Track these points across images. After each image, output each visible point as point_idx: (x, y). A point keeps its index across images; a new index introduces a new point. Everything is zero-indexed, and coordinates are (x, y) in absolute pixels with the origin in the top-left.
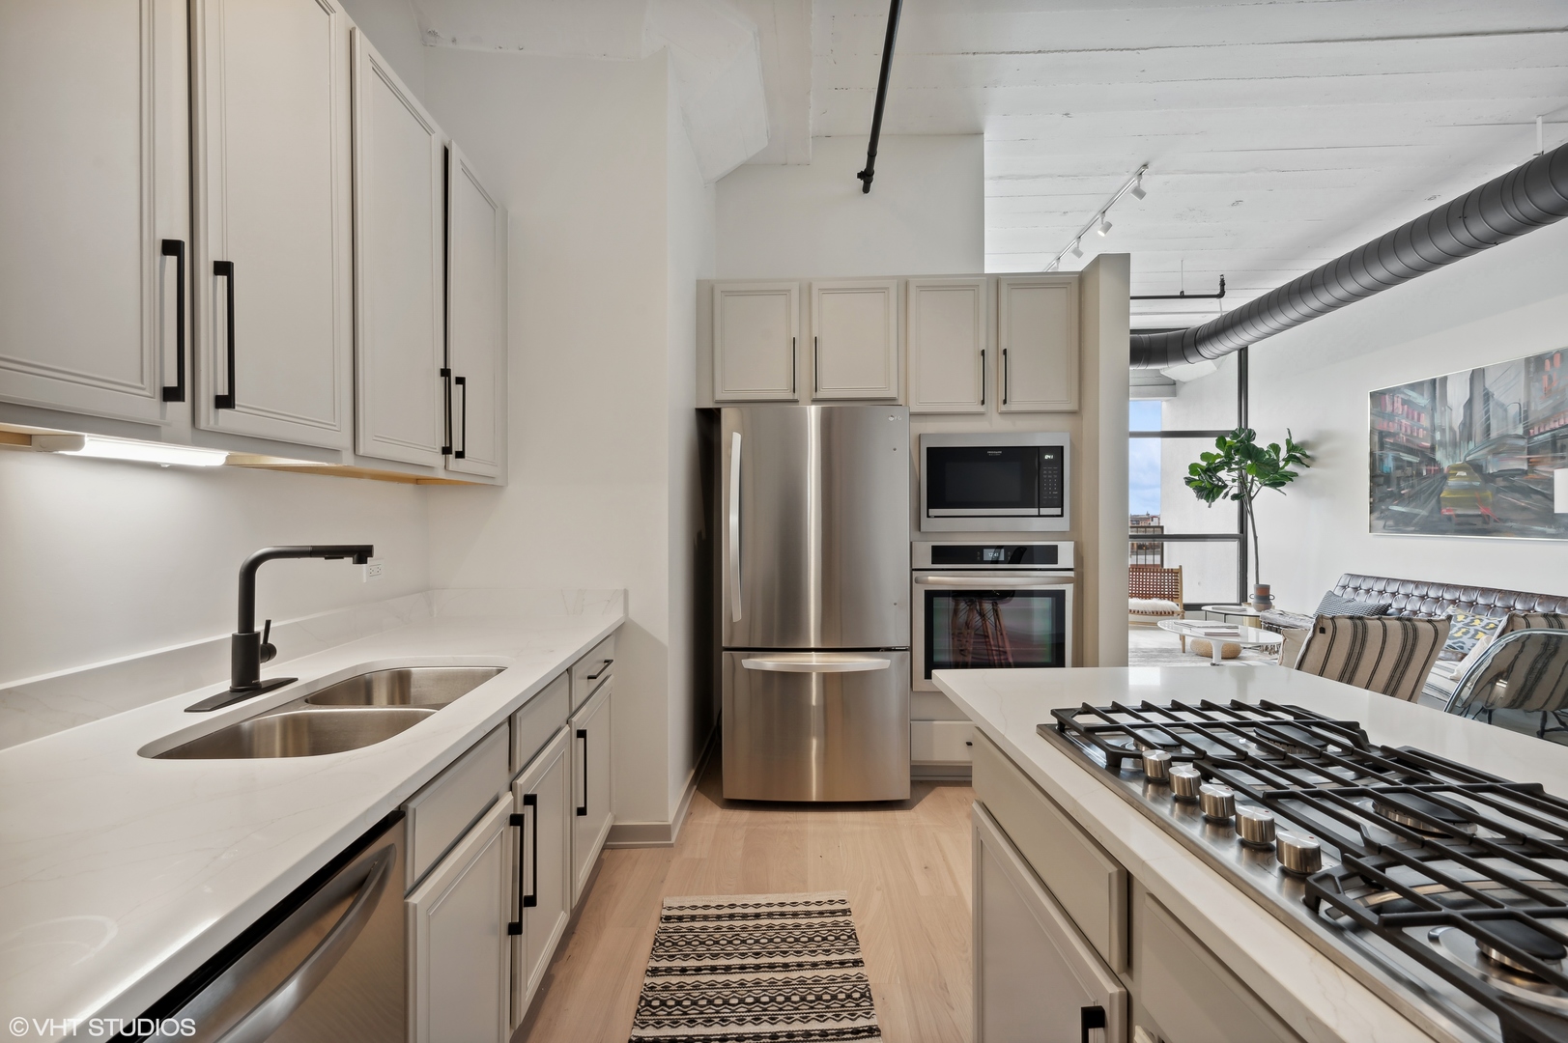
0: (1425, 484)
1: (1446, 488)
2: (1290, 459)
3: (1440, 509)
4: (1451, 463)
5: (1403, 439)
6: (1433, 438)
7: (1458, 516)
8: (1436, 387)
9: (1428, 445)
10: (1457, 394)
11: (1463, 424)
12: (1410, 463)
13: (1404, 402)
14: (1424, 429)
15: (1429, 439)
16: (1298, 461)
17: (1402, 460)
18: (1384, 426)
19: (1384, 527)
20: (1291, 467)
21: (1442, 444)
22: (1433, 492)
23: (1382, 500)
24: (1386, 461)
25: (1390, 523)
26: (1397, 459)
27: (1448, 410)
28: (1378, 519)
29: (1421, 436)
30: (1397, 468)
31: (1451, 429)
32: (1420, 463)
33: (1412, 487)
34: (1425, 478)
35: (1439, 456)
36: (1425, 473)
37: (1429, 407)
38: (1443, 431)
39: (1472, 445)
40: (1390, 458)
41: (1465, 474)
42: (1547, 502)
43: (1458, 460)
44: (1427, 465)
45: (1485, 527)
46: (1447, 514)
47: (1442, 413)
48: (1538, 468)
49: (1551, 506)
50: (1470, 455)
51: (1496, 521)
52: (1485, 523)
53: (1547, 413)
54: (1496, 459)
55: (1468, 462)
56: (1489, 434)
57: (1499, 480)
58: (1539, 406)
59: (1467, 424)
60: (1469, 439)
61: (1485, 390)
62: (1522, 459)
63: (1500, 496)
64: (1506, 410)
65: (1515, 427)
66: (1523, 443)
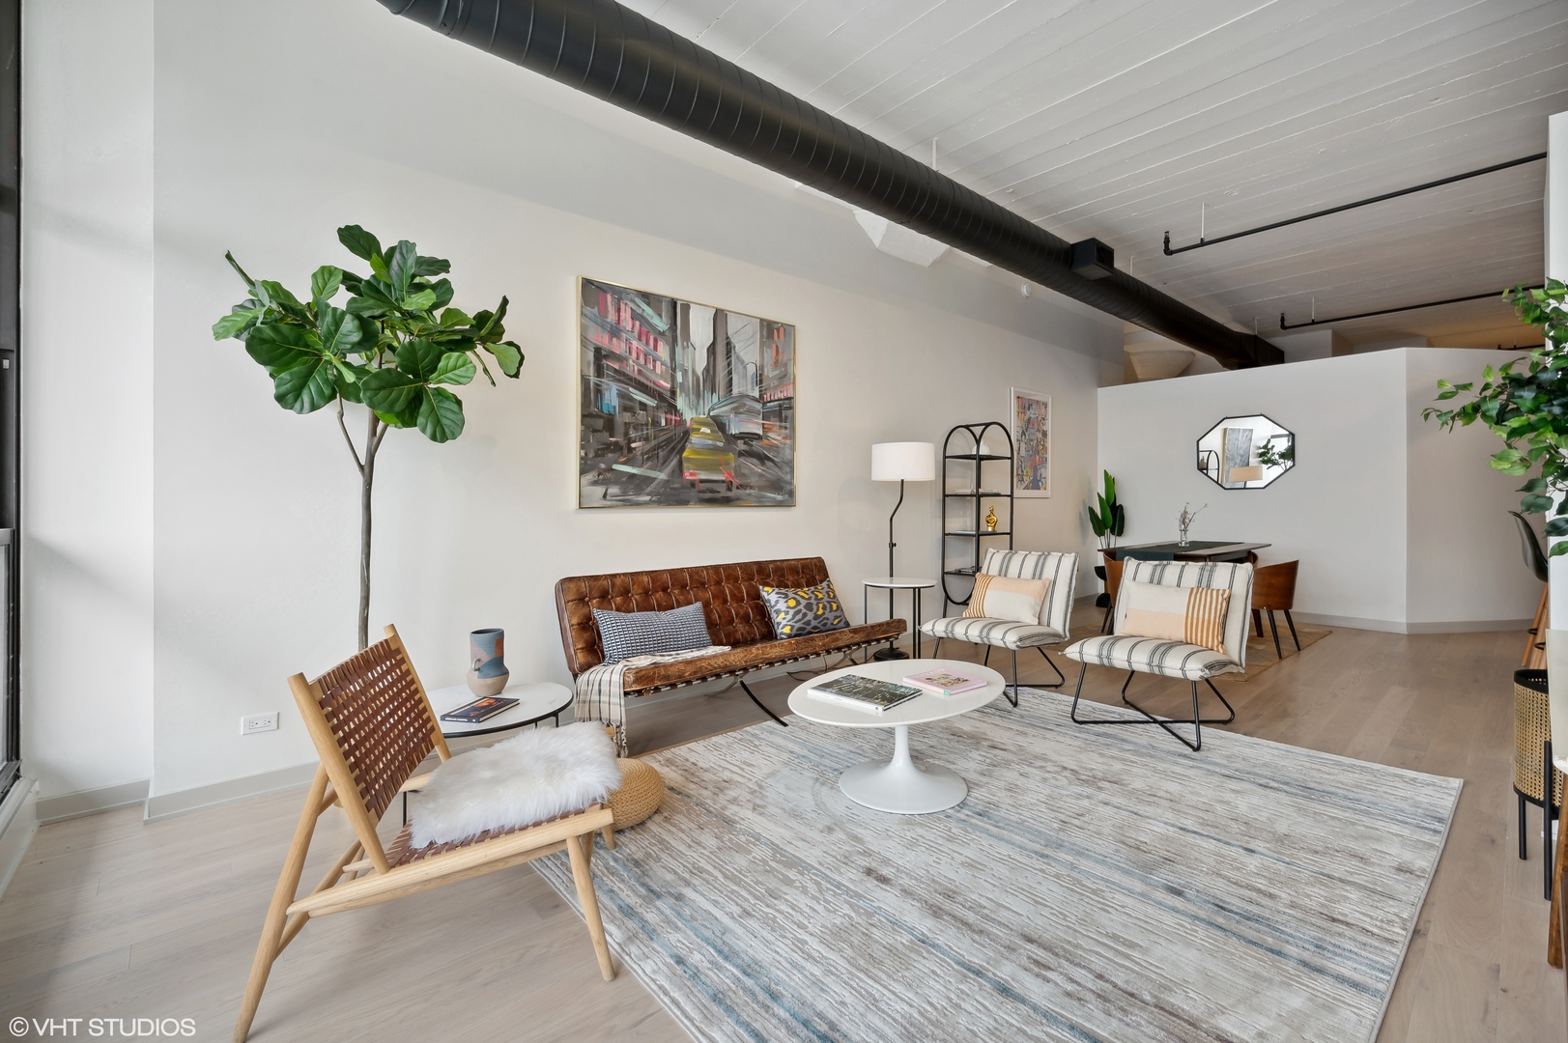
0: (662, 437)
1: (688, 445)
3: (681, 473)
4: (694, 416)
5: (632, 368)
6: (673, 378)
7: (702, 481)
8: (676, 310)
9: (667, 386)
10: (700, 331)
11: (707, 370)
12: (643, 406)
13: (635, 316)
14: (662, 364)
15: (669, 379)
17: (631, 399)
18: (604, 341)
19: (605, 496)
21: (684, 389)
22: (673, 450)
23: (600, 453)
24: (607, 395)
25: (614, 490)
26: (622, 395)
27: (691, 348)
28: (595, 483)
29: (658, 370)
30: (625, 409)
31: (694, 372)
32: (657, 408)
33: (647, 439)
34: (663, 430)
35: (681, 403)
36: (663, 423)
37: (668, 334)
38: (685, 372)
39: (715, 398)
40: (614, 392)
41: (709, 431)
42: (776, 469)
43: (702, 412)
44: (666, 413)
45: (729, 494)
46: (690, 478)
47: (683, 348)
48: (770, 434)
49: (780, 474)
50: (714, 409)
51: (738, 488)
52: (729, 489)
53: (776, 382)
54: (737, 419)
55: (713, 418)
56: (731, 390)
57: (740, 442)
58: (770, 372)
59: (710, 371)
60: (713, 391)
61: (727, 338)
62: (758, 423)
63: (742, 460)
64: (745, 368)
65: (753, 389)
66: (759, 407)
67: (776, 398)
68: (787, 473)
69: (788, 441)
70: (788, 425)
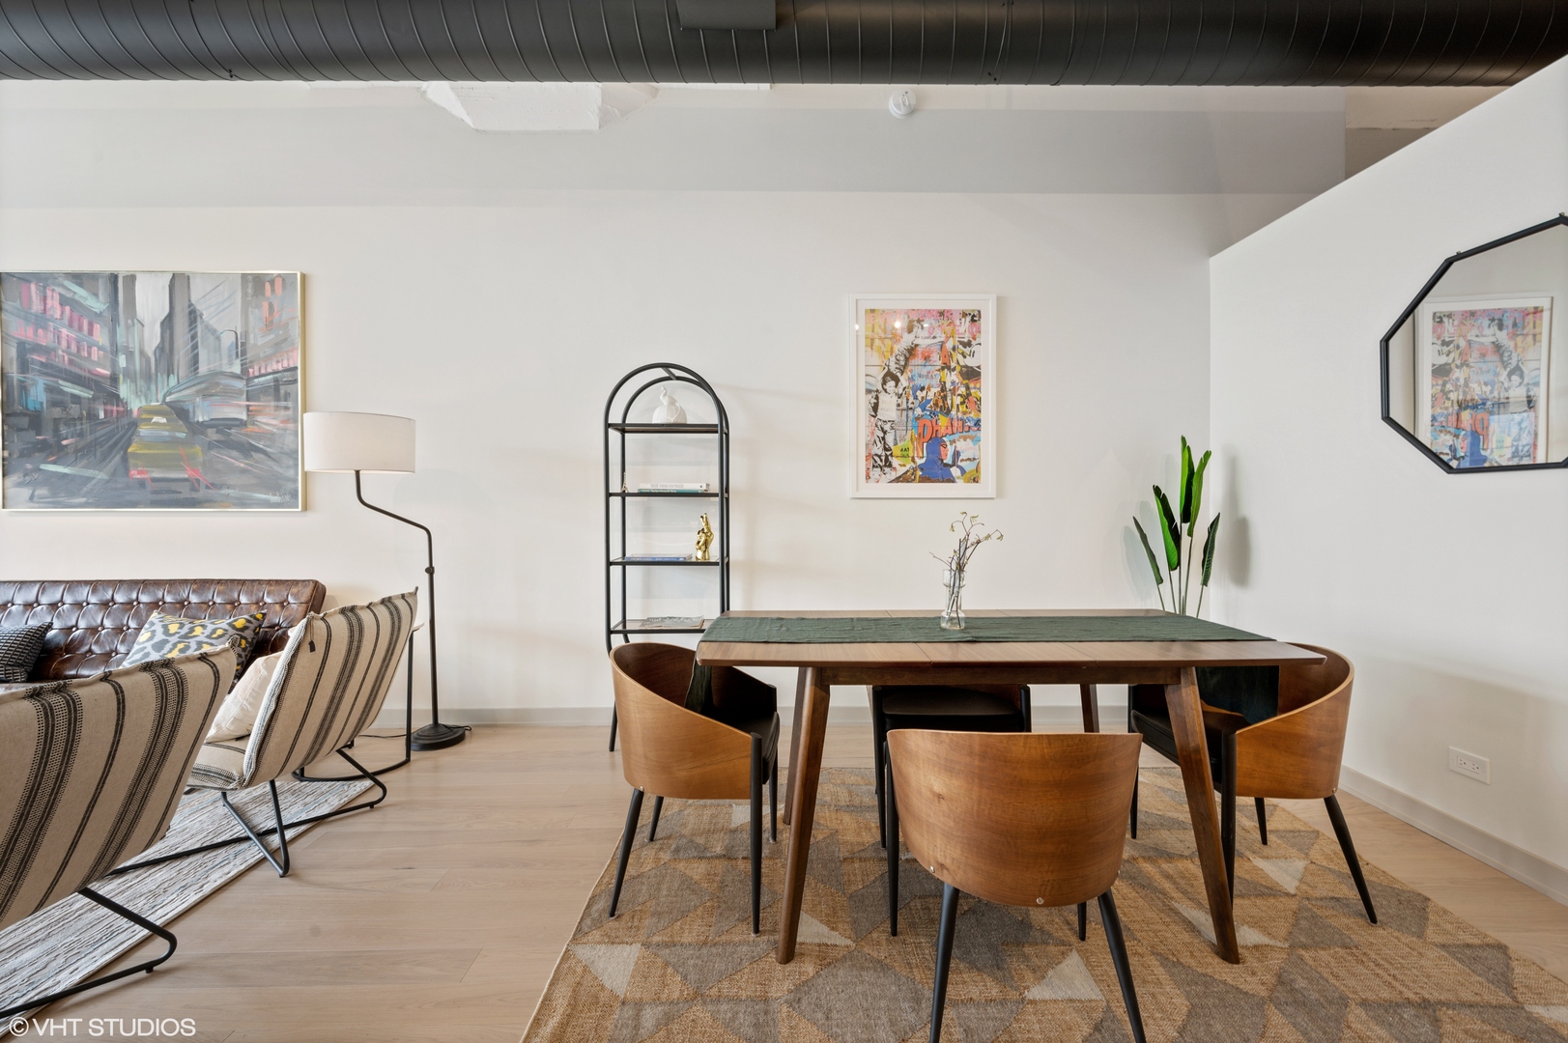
0: (101, 432)
1: (136, 439)
3: (127, 470)
4: (144, 404)
5: (62, 358)
6: (114, 363)
7: (155, 480)
8: (116, 286)
9: (107, 372)
10: (151, 303)
11: (161, 348)
12: (76, 397)
13: (67, 301)
14: (100, 348)
15: (108, 364)
17: (63, 391)
18: (27, 333)
19: (32, 496)
21: (129, 374)
22: (116, 444)
23: (27, 452)
24: (33, 390)
25: (43, 490)
26: (52, 389)
27: (137, 325)
28: (20, 484)
29: (95, 357)
30: (57, 404)
31: (142, 353)
32: (95, 398)
33: (81, 434)
34: (102, 423)
35: (124, 390)
36: (102, 415)
37: (108, 315)
38: (130, 355)
39: (173, 380)
40: (42, 386)
41: (164, 420)
42: (270, 463)
43: (154, 398)
44: (105, 404)
45: (195, 495)
46: (138, 476)
47: (128, 328)
48: (260, 418)
49: (276, 468)
50: (171, 394)
51: (207, 487)
52: (194, 489)
53: (269, 351)
54: (206, 403)
55: (168, 404)
56: (198, 368)
57: (210, 431)
58: (258, 340)
59: (166, 350)
60: (170, 371)
61: (191, 305)
62: (239, 406)
63: (213, 453)
64: (218, 338)
65: (231, 363)
66: (240, 384)
67: (269, 370)
68: (288, 467)
69: (291, 426)
70: (290, 404)
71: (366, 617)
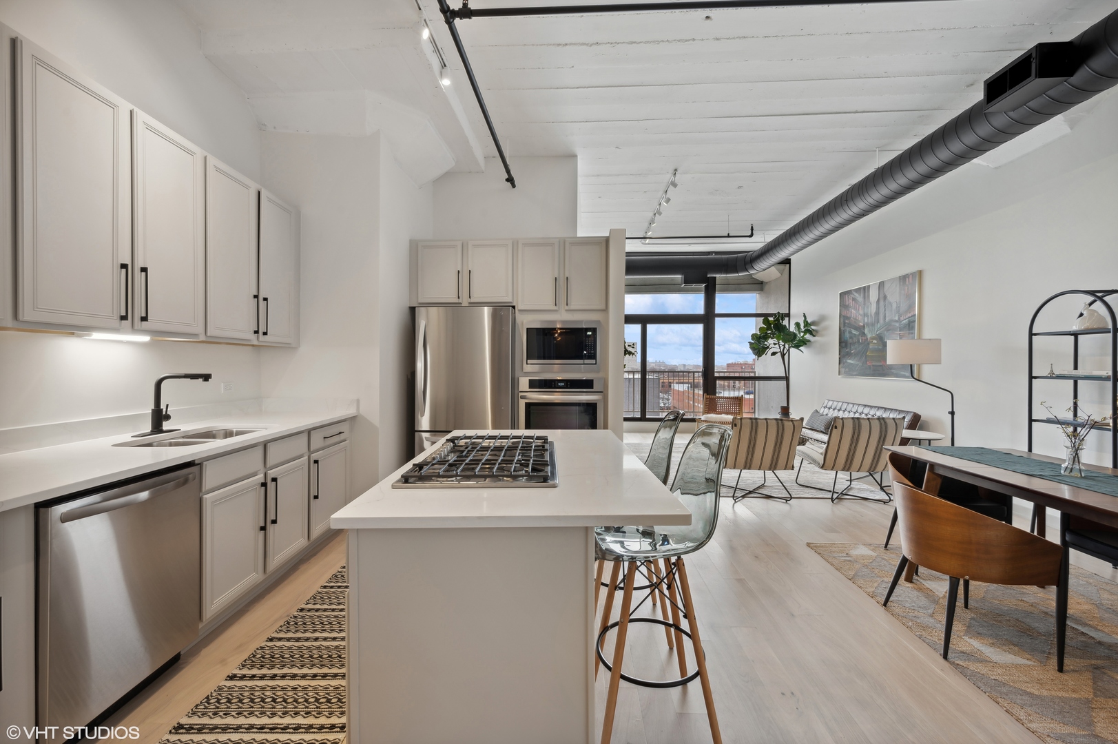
0: (861, 347)
1: (869, 349)
2: (808, 331)
3: (867, 362)
4: (871, 335)
5: (852, 321)
6: (864, 320)
7: (873, 365)
8: (865, 290)
9: (862, 324)
10: (874, 295)
12: (855, 334)
13: (853, 299)
14: (861, 315)
15: (862, 321)
16: (810, 332)
17: (852, 333)
18: (845, 313)
19: (845, 372)
20: (808, 336)
21: (868, 324)
22: (864, 351)
23: (844, 356)
24: (845, 333)
25: (847, 370)
26: (850, 332)
27: (870, 305)
28: (843, 367)
29: (860, 319)
30: (851, 338)
31: (871, 315)
32: (859, 334)
33: (856, 349)
34: (861, 344)
35: (866, 331)
36: (861, 341)
37: (863, 303)
38: (868, 317)
39: (878, 326)
40: (847, 332)
41: (876, 342)
43: (874, 333)
44: (862, 336)
46: (869, 364)
47: (868, 306)
50: (878, 331)
51: (888, 369)
52: (884, 370)
53: (907, 308)
54: (888, 334)
55: (877, 335)
56: (886, 319)
58: (904, 304)
59: (877, 313)
60: (878, 322)
61: (884, 294)
62: (897, 334)
64: (892, 306)
65: (895, 316)
66: (897, 325)
67: (907, 317)
70: (913, 331)
71: (865, 425)
